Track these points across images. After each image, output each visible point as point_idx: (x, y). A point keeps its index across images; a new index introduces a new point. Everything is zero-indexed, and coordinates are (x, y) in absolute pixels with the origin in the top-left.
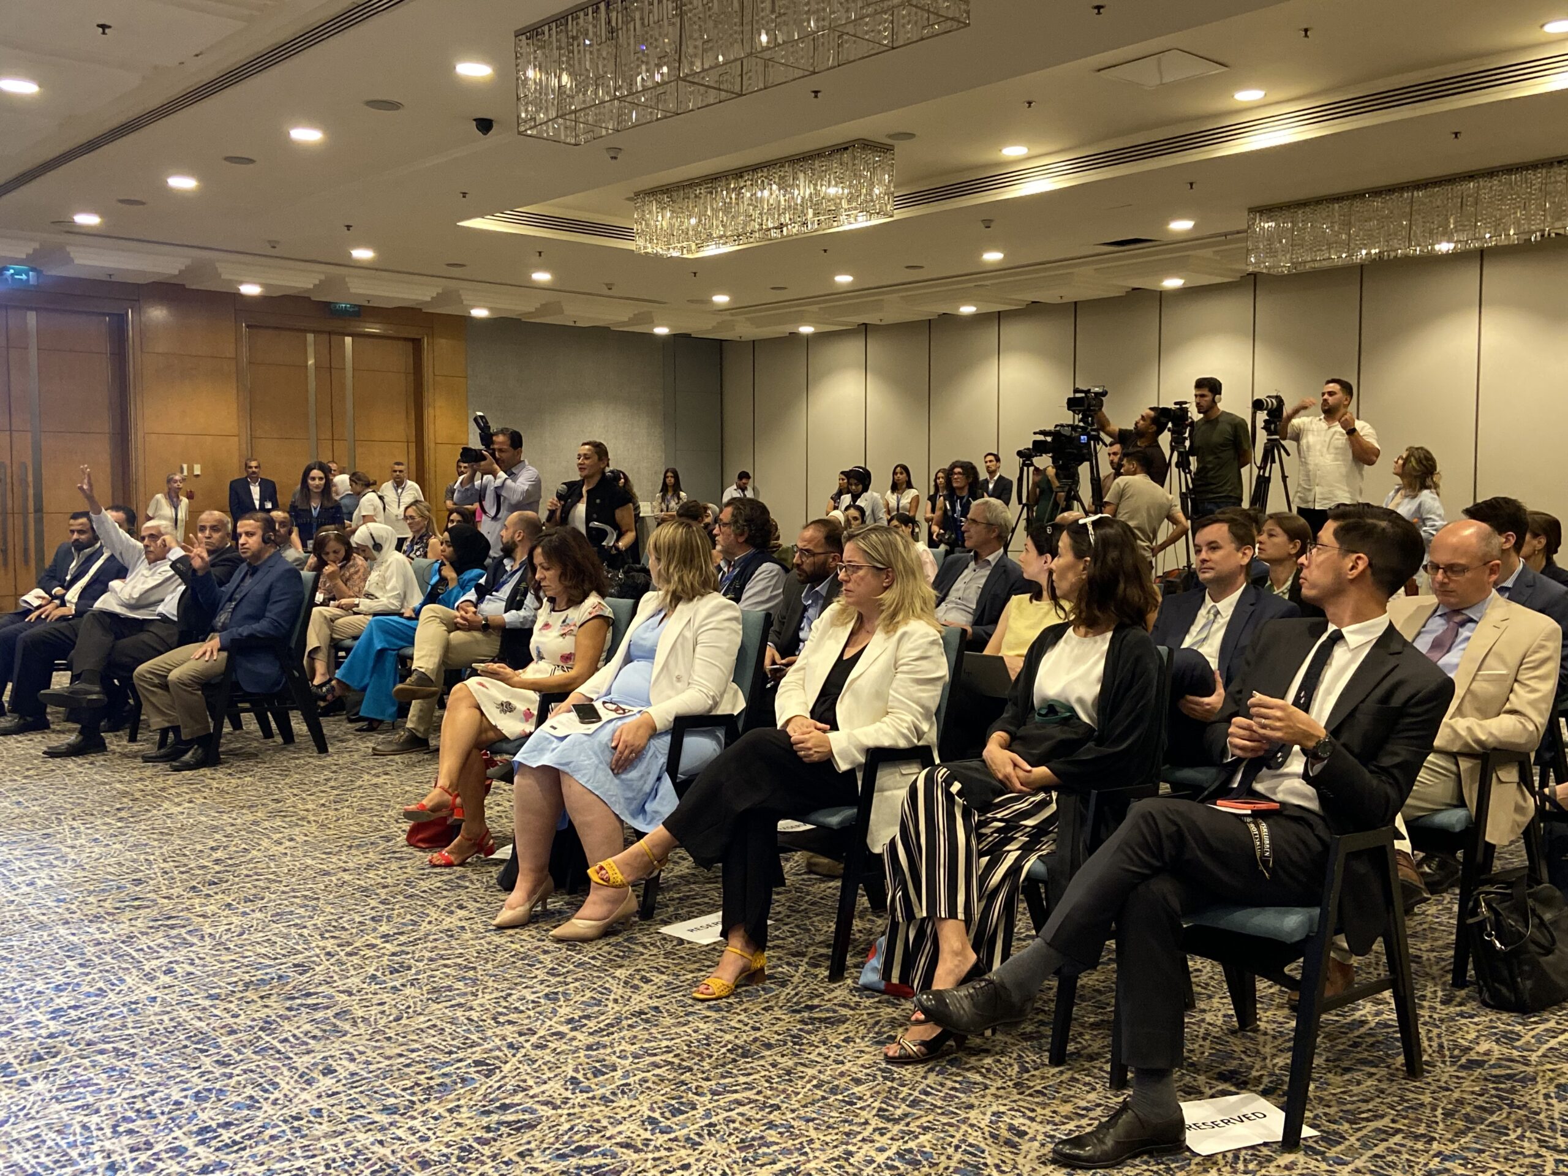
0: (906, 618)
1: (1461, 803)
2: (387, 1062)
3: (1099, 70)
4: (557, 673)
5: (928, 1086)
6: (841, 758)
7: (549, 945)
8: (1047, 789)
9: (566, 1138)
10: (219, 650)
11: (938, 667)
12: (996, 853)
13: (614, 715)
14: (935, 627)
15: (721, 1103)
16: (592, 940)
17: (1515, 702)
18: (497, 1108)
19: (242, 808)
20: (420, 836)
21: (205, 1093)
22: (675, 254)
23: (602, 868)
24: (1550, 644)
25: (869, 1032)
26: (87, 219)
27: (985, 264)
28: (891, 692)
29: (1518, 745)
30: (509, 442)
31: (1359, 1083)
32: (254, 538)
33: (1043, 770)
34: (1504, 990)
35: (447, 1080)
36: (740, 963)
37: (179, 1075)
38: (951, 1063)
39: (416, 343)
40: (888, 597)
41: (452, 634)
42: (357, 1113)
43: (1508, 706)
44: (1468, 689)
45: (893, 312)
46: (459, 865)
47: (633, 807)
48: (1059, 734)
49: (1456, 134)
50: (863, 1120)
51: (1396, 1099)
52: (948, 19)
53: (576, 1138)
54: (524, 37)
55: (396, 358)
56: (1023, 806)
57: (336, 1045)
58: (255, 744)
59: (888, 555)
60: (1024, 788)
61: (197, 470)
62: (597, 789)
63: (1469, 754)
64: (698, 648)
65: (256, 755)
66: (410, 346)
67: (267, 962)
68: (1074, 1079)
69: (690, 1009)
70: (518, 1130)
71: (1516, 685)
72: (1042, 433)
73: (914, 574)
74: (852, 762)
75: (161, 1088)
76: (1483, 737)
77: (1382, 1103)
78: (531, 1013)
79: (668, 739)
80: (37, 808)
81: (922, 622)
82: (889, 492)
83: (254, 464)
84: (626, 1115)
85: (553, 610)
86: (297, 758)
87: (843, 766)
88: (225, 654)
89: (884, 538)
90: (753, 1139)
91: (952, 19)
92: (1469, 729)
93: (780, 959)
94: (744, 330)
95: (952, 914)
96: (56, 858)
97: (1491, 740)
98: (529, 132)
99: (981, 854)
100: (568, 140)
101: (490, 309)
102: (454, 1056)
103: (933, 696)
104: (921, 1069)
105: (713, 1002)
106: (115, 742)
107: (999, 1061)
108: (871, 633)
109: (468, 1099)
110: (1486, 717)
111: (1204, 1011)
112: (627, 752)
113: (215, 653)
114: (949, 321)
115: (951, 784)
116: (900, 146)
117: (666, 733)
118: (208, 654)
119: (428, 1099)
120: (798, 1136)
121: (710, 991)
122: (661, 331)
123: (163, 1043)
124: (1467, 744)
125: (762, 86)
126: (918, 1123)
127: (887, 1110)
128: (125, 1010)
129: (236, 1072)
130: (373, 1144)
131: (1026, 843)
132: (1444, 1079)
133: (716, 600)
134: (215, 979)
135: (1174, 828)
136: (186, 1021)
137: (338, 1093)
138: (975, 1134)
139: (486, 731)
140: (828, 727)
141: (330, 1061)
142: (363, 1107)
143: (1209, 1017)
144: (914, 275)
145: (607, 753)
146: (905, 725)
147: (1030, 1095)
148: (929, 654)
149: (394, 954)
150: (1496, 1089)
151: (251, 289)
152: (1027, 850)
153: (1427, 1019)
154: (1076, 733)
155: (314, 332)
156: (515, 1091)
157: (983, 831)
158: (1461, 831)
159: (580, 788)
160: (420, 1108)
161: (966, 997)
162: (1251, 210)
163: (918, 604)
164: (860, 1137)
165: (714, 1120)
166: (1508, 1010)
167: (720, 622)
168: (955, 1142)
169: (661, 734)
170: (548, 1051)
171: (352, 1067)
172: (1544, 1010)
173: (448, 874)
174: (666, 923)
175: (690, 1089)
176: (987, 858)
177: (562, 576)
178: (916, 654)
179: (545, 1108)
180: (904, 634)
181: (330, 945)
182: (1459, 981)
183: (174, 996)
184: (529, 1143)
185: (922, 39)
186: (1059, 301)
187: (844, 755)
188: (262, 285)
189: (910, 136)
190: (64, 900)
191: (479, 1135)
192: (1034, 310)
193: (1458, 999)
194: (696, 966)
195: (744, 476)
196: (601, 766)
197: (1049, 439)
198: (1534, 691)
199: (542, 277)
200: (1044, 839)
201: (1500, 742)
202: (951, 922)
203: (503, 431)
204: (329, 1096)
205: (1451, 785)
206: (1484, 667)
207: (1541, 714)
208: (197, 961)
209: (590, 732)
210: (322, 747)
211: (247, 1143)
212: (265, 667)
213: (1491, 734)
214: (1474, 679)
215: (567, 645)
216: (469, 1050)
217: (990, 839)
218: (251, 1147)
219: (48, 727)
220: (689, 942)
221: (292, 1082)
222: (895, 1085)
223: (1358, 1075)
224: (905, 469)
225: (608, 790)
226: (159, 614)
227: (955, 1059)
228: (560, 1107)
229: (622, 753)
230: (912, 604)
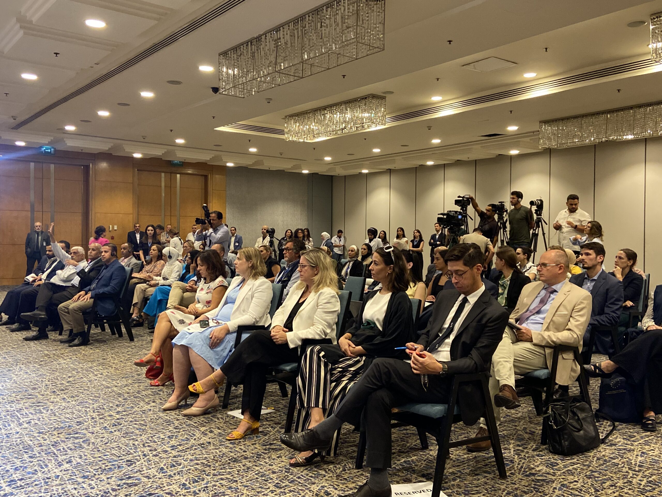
0: (323, 287)
1: (547, 368)
2: (93, 459)
3: (463, 66)
4: (204, 308)
5: (302, 475)
6: (291, 343)
7: (181, 418)
8: (361, 356)
9: (147, 490)
10: (90, 298)
11: (335, 306)
12: (338, 381)
13: (215, 325)
14: (335, 290)
15: (215, 479)
16: (198, 416)
17: (570, 326)
18: (127, 478)
19: (89, 362)
20: (150, 374)
21: (19, 468)
22: (302, 140)
23: (194, 386)
24: (585, 302)
25: (290, 454)
26: (70, 128)
27: (433, 144)
28: (315, 316)
29: (571, 343)
30: (217, 217)
31: (479, 480)
32: (108, 253)
33: (360, 347)
34: (557, 446)
35: (113, 467)
36: (247, 425)
37: (13, 461)
38: (316, 467)
39: (206, 177)
40: (316, 278)
41: (185, 294)
42: (72, 477)
43: (567, 327)
44: (552, 320)
45: (399, 164)
46: (162, 386)
47: (218, 362)
48: (368, 333)
49: (619, 90)
50: (268, 487)
51: (490, 486)
52: (375, 48)
53: (151, 490)
54: (221, 56)
55: (197, 183)
56: (351, 362)
57: (77, 452)
58: (107, 337)
59: (316, 261)
60: (352, 355)
61: (116, 228)
62: (202, 354)
63: (550, 347)
64: (254, 299)
65: (105, 341)
66: (202, 179)
67: (67, 420)
68: (362, 475)
69: (223, 443)
70: (130, 486)
71: (571, 318)
72: (441, 214)
73: (327, 269)
74: (296, 344)
75: (4, 465)
76: (555, 340)
77: (483, 488)
78: (159, 443)
79: (235, 335)
80: (10, 360)
81: (329, 288)
82: (395, 239)
83: (138, 225)
84: (175, 482)
85: (205, 283)
86: (121, 343)
87: (292, 346)
88: (93, 300)
89: (315, 255)
90: (220, 493)
91: (378, 47)
92: (549, 336)
93: (269, 425)
94: (339, 171)
95: (317, 405)
96: (8, 379)
97: (558, 341)
98: (224, 93)
99: (332, 382)
100: (240, 96)
101: (234, 163)
102: (120, 458)
103: (333, 318)
104: (302, 469)
105: (233, 441)
106: (53, 335)
107: (335, 467)
108: (310, 292)
109: (117, 473)
110: (559, 331)
111: (431, 450)
112: (216, 340)
113: (89, 299)
114: (423, 168)
115: (320, 353)
116: (388, 97)
118: (86, 299)
119: (102, 474)
120: (239, 492)
121: (233, 436)
122: (305, 172)
123: (13, 449)
124: (548, 342)
125: (310, 74)
126: (289, 489)
127: (279, 484)
128: (5, 436)
129: (34, 461)
130: (72, 489)
131: (351, 377)
132: (515, 480)
133: (262, 279)
134: (44, 426)
136: (25, 441)
137: (69, 470)
138: (310, 494)
139: (173, 331)
140: (288, 330)
141: (72, 458)
142: (76, 475)
143: (431, 453)
144: (405, 149)
145: (208, 340)
146: (319, 330)
147: (341, 480)
148: (331, 301)
149: (118, 419)
150: (534, 484)
151: (137, 155)
152: (350, 380)
153: (523, 456)
154: (374, 333)
155: (165, 172)
156: (137, 472)
157: (334, 372)
158: (545, 379)
159: (195, 354)
160: (97, 477)
161: (301, 436)
162: (541, 122)
163: (328, 281)
165: (208, 485)
166: (559, 454)
167: (263, 289)
169: (232, 333)
170: (158, 457)
171: (79, 461)
172: (575, 455)
173: (155, 389)
174: (231, 410)
175: (205, 473)
176: (335, 383)
177: (208, 268)
178: (325, 301)
179: (145, 478)
180: (321, 293)
181: (94, 415)
182: (543, 443)
183: (26, 432)
184: (132, 491)
185: (367, 55)
186: (467, 159)
187: (292, 342)
188: (142, 154)
189: (392, 93)
191: (114, 487)
192: (458, 163)
193: (541, 449)
195: (340, 232)
196: (204, 345)
197: (445, 217)
198: (577, 321)
199: (253, 150)
200: (358, 376)
201: (563, 342)
202: (316, 409)
203: (215, 212)
204: (65, 471)
205: (542, 359)
206: (559, 310)
207: (580, 331)
208: (41, 419)
209: (201, 331)
210: (132, 339)
211: (26, 486)
212: (109, 306)
213: (558, 338)
214: (554, 316)
215: (209, 297)
216: (127, 456)
217: (336, 375)
218: (26, 488)
219: (31, 329)
220: (237, 418)
221: (54, 465)
222: (288, 474)
223: (479, 477)
224: (402, 229)
225: (207, 355)
226: (72, 284)
227: (318, 465)
228: (151, 478)
229: (214, 340)
230: (326, 281)
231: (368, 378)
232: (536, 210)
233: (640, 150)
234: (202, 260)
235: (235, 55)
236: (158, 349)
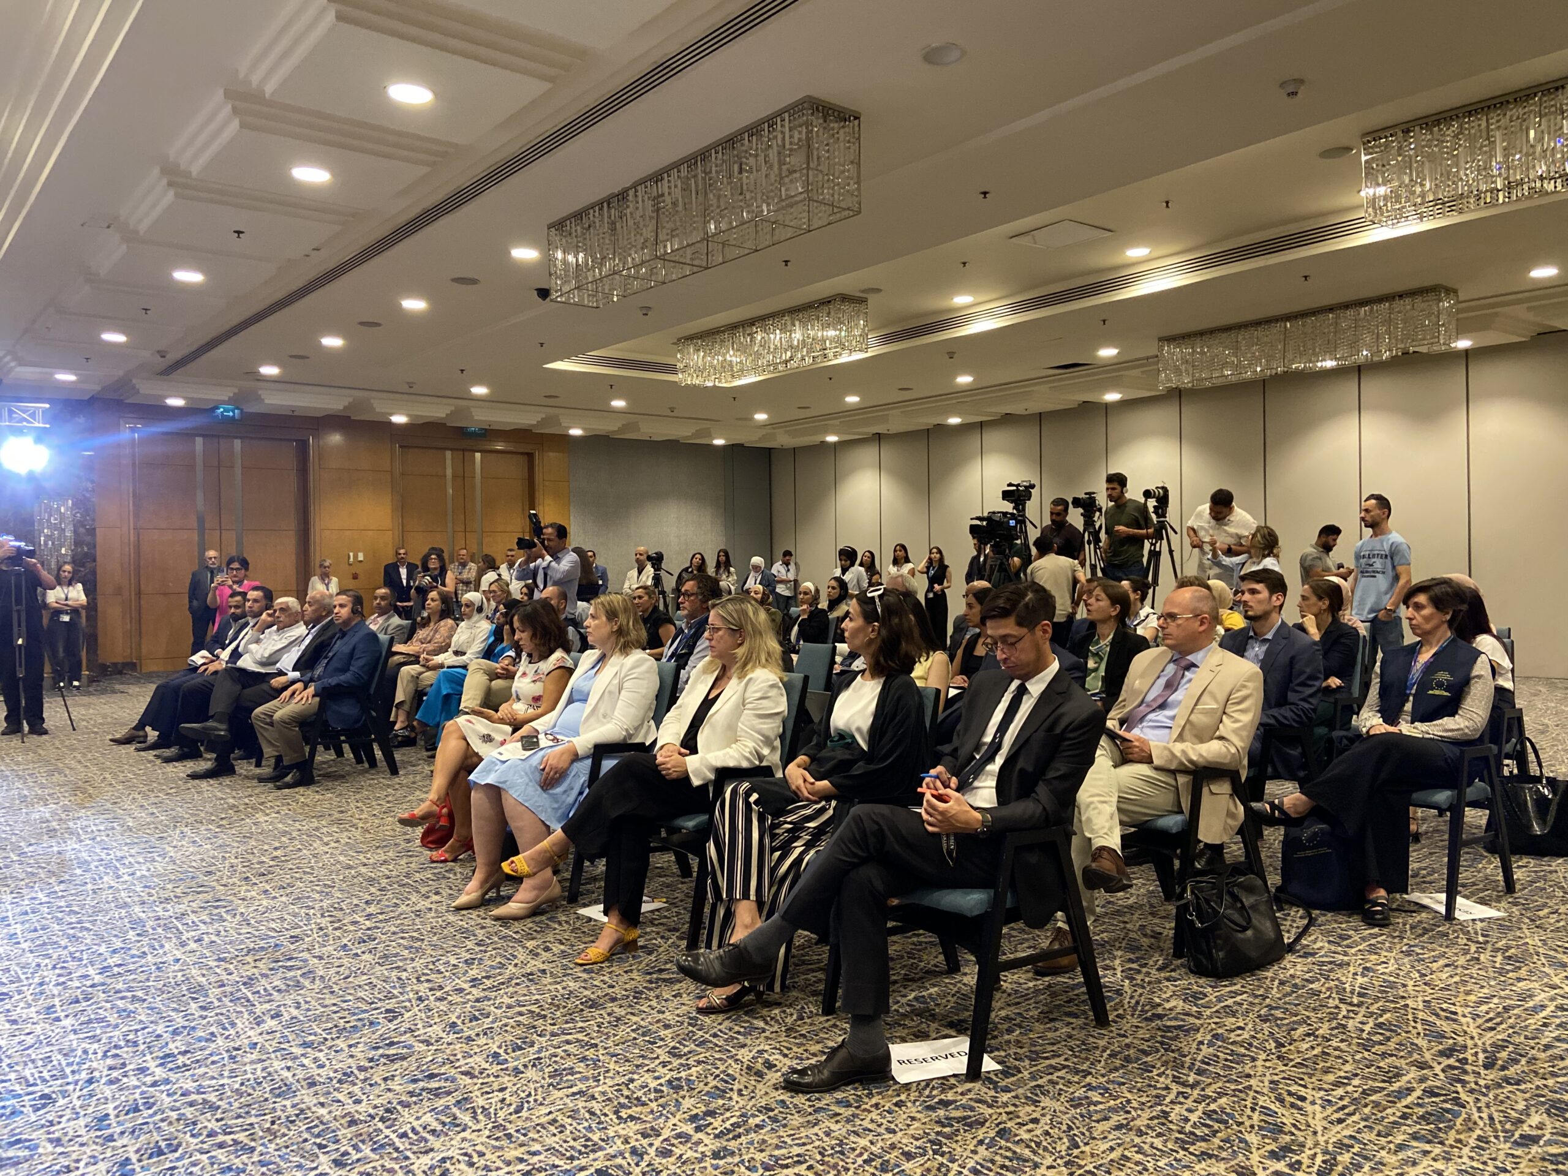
0: (754, 668)
1: (1181, 812)
2: (322, 1010)
3: (1012, 238)
5: (720, 1031)
6: (695, 776)
7: (489, 923)
8: (828, 798)
9: (425, 1067)
10: (314, 696)
11: (778, 704)
12: (786, 849)
13: (551, 744)
14: (776, 673)
15: (555, 1042)
16: (522, 918)
17: (1222, 731)
18: (386, 1044)
19: (313, 817)
20: (430, 839)
21: (181, 1030)
22: (710, 384)
23: (512, 862)
24: (1250, 684)
26: (269, 370)
27: (960, 385)
28: (740, 724)
29: (1225, 764)
30: (556, 533)
31: (1056, 1030)
32: (346, 609)
33: (825, 783)
34: (1204, 960)
35: (359, 1024)
36: (615, 936)
37: (169, 1016)
38: (746, 1014)
39: (530, 456)
40: (740, 652)
41: (493, 682)
42: (282, 1046)
44: (1188, 720)
45: (896, 424)
46: (452, 861)
47: (558, 815)
48: (841, 755)
49: (1306, 277)
50: (655, 1056)
51: (1078, 1042)
52: (844, 209)
53: (432, 1067)
54: (553, 229)
55: (514, 469)
56: (808, 812)
57: (292, 997)
58: (347, 768)
59: (740, 619)
60: (810, 798)
61: (361, 557)
62: (526, 801)
63: (1185, 771)
64: (623, 692)
65: (343, 777)
66: (522, 460)
67: (272, 934)
68: (835, 1026)
69: (569, 972)
70: (392, 1061)
71: (1224, 716)
72: (978, 518)
74: (704, 779)
75: (152, 1025)
76: (1195, 758)
77: (1065, 1045)
78: (447, 974)
79: (589, 762)
80: (163, 818)
81: (766, 670)
83: (402, 551)
84: (478, 1050)
85: (530, 662)
86: (373, 779)
87: (696, 782)
88: (317, 699)
89: (738, 607)
90: (564, 1070)
91: (848, 209)
92: (1184, 752)
93: (658, 933)
94: (783, 440)
95: (746, 895)
96: (159, 855)
97: (1201, 760)
98: (559, 299)
99: (773, 850)
100: (590, 304)
101: (584, 429)
102: (373, 1006)
103: (773, 727)
104: (721, 1017)
105: (588, 967)
106: (244, 767)
107: (784, 1012)
108: (730, 678)
109: (368, 1036)
110: (1202, 741)
111: (965, 974)
112: (552, 773)
114: (942, 429)
115: (750, 795)
116: (872, 299)
117: (587, 757)
119: (338, 1037)
120: (600, 1067)
121: (588, 957)
122: (719, 442)
123: (169, 993)
124: (1182, 763)
125: (720, 260)
126: (696, 1058)
127: (677, 1048)
128: (154, 968)
129: (210, 1015)
130: (282, 1069)
131: (809, 841)
132: (1125, 1028)
133: (638, 655)
134: (228, 947)
135: (876, 827)
136: (193, 977)
137: (275, 1031)
138: (736, 1066)
139: (471, 757)
140: (688, 752)
142: (289, 1042)
143: (966, 980)
144: (907, 395)
145: (536, 773)
146: (748, 750)
147: (795, 1038)
148: (769, 694)
149: (369, 929)
150: (1162, 1036)
151: (399, 419)
152: (809, 845)
153: (1139, 982)
154: (852, 754)
155: (451, 450)
156: (405, 1032)
157: (777, 831)
158: (1178, 833)
160: (329, 1043)
161: (718, 957)
162: (1160, 339)
163: (763, 657)
164: (646, 1068)
165: (542, 1055)
166: (1207, 976)
167: (640, 674)
168: (717, 1072)
169: (583, 758)
170: (445, 1002)
171: (295, 1012)
172: (1237, 976)
173: (440, 868)
174: (585, 905)
175: (536, 1032)
176: (779, 852)
177: (534, 636)
178: (758, 695)
179: (421, 1045)
180: (751, 679)
181: (324, 922)
182: (1178, 954)
183: (194, 959)
184: (396, 1070)
185: (829, 223)
186: (1023, 412)
187: (697, 773)
188: (408, 415)
189: (878, 290)
190: (149, 887)
191: (362, 1064)
192: (1007, 420)
193: (1172, 967)
194: (591, 939)
195: (787, 554)
196: (531, 784)
197: (985, 523)
198: (1237, 721)
199: (619, 404)
200: (823, 838)
201: (1210, 762)
202: (745, 902)
203: (551, 525)
204: (268, 1033)
205: (1171, 797)
206: (1200, 701)
207: (1242, 740)
208: (223, 933)
210: (394, 771)
212: (348, 709)
213: (1201, 755)
214: (1192, 712)
215: (537, 689)
216: (387, 1001)
217: (781, 838)
219: (201, 756)
220: (596, 921)
221: (247, 1023)
222: (694, 1030)
223: (1058, 1024)
224: (903, 547)
225: (537, 801)
227: (751, 1010)
228: (432, 1044)
229: (548, 774)
230: (758, 657)
231: (843, 846)
232: (1155, 507)
233: (1349, 388)
234: (521, 620)
235: (579, 228)
236: (443, 792)
